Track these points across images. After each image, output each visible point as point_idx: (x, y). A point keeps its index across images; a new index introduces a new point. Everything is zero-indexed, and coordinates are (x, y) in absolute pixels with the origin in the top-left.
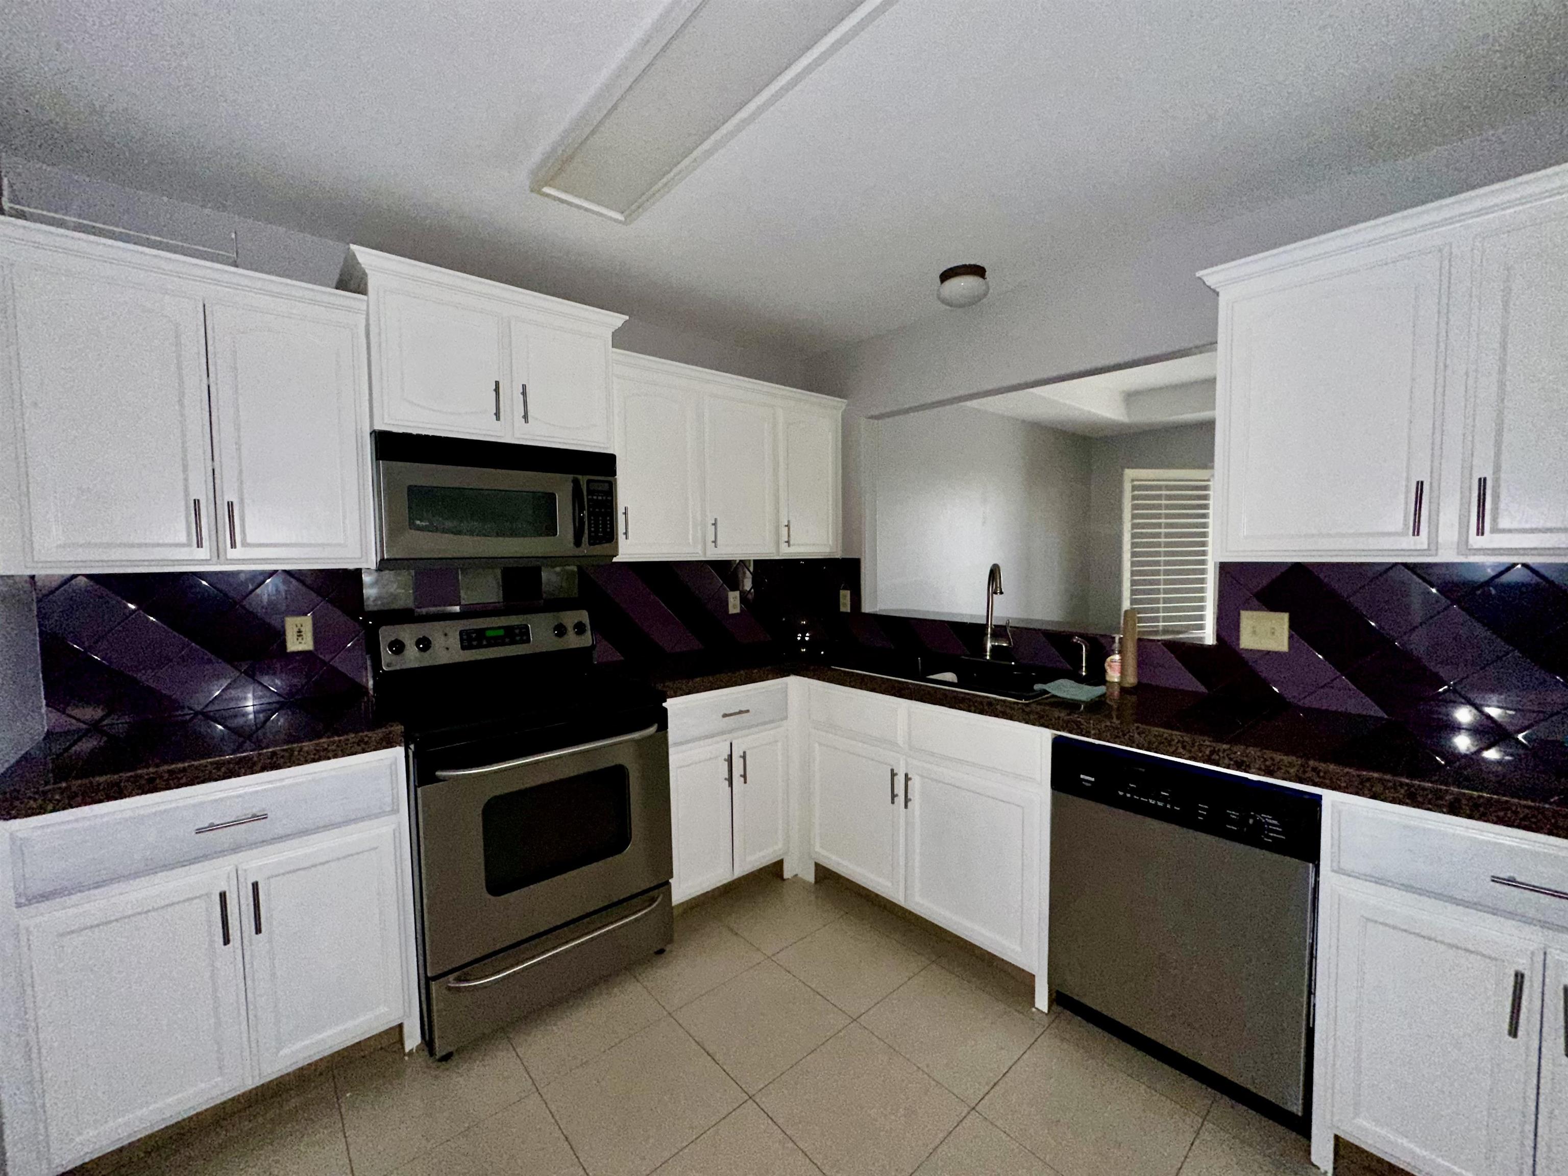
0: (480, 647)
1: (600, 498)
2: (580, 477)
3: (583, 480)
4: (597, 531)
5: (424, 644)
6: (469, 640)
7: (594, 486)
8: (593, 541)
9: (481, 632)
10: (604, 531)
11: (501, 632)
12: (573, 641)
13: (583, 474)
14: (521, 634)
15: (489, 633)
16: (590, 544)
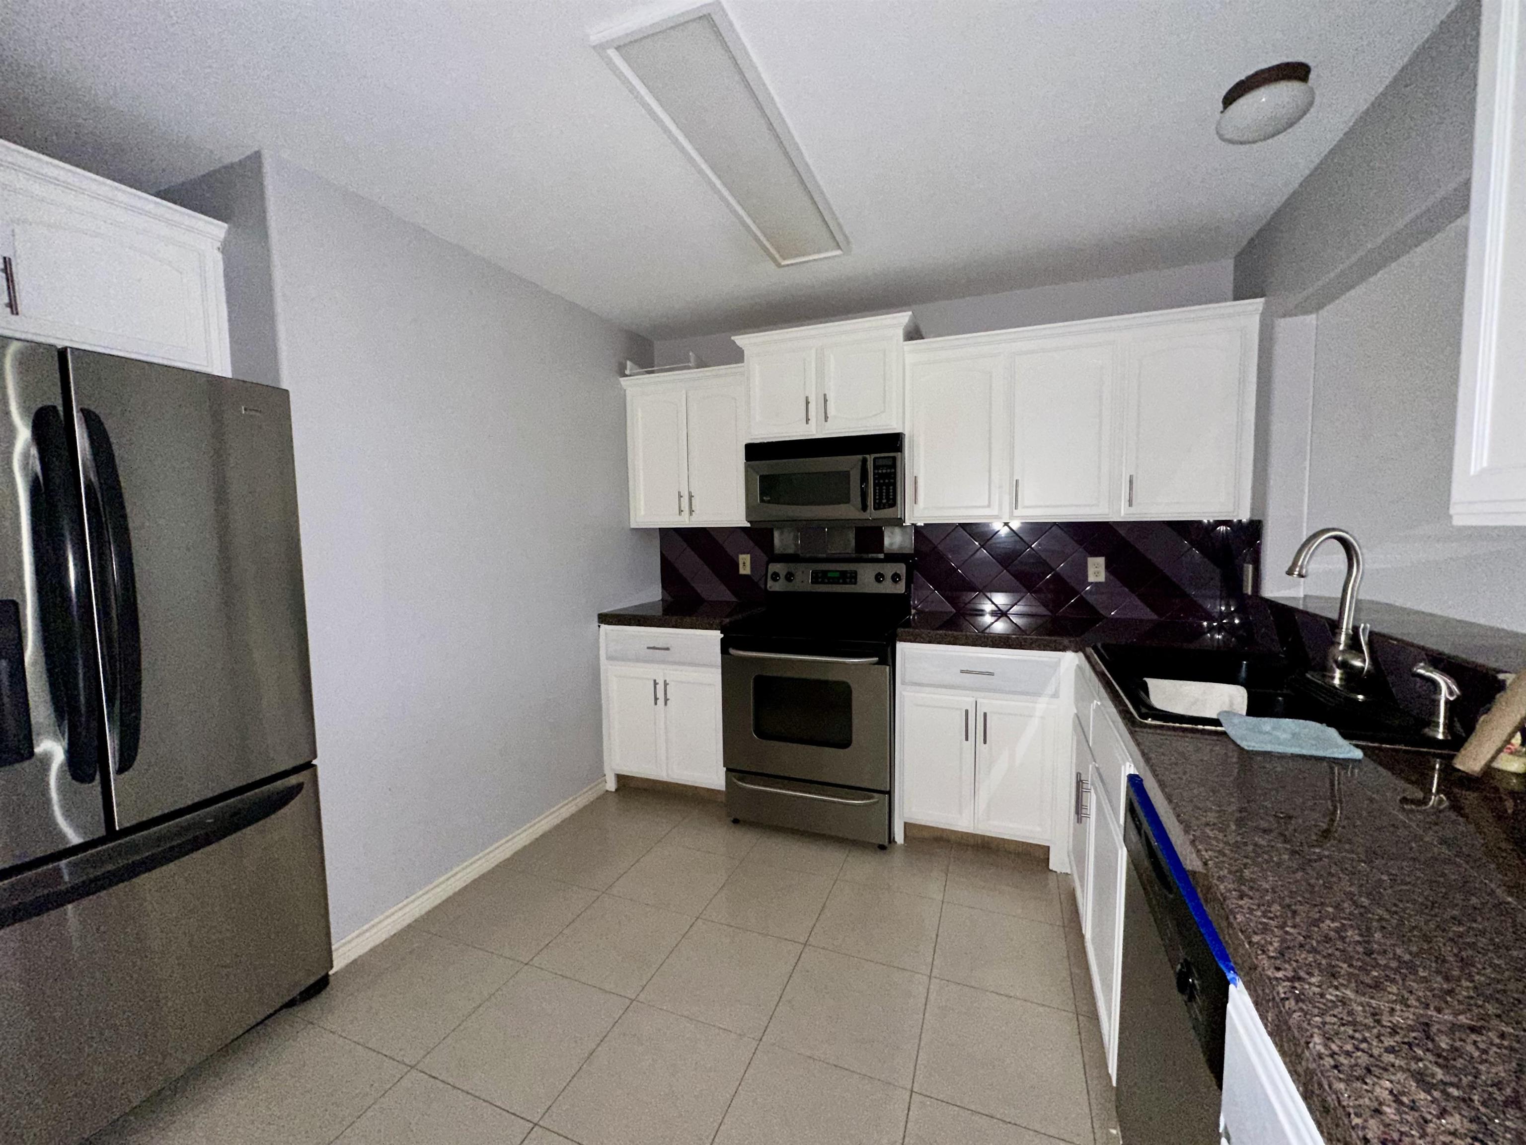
0: (823, 583)
1: (884, 471)
2: (868, 456)
3: (870, 458)
4: (881, 498)
5: (789, 577)
6: (818, 577)
7: (880, 462)
8: (878, 506)
9: (825, 573)
10: (888, 498)
11: (837, 575)
12: (888, 588)
13: (870, 453)
14: (851, 577)
15: (830, 575)
16: (875, 509)
